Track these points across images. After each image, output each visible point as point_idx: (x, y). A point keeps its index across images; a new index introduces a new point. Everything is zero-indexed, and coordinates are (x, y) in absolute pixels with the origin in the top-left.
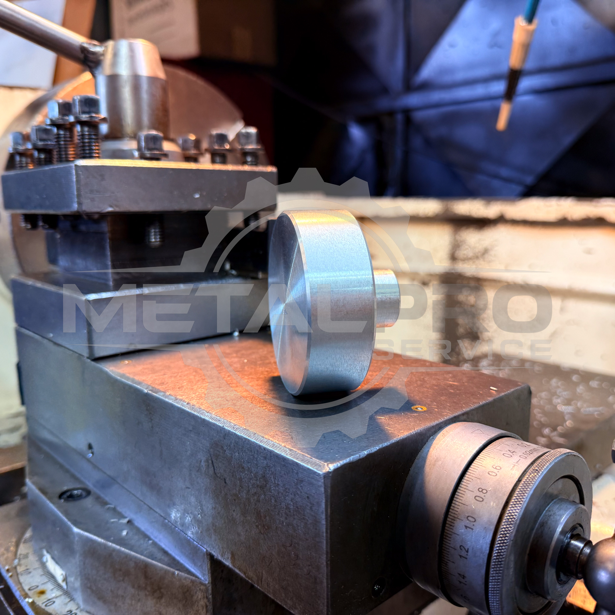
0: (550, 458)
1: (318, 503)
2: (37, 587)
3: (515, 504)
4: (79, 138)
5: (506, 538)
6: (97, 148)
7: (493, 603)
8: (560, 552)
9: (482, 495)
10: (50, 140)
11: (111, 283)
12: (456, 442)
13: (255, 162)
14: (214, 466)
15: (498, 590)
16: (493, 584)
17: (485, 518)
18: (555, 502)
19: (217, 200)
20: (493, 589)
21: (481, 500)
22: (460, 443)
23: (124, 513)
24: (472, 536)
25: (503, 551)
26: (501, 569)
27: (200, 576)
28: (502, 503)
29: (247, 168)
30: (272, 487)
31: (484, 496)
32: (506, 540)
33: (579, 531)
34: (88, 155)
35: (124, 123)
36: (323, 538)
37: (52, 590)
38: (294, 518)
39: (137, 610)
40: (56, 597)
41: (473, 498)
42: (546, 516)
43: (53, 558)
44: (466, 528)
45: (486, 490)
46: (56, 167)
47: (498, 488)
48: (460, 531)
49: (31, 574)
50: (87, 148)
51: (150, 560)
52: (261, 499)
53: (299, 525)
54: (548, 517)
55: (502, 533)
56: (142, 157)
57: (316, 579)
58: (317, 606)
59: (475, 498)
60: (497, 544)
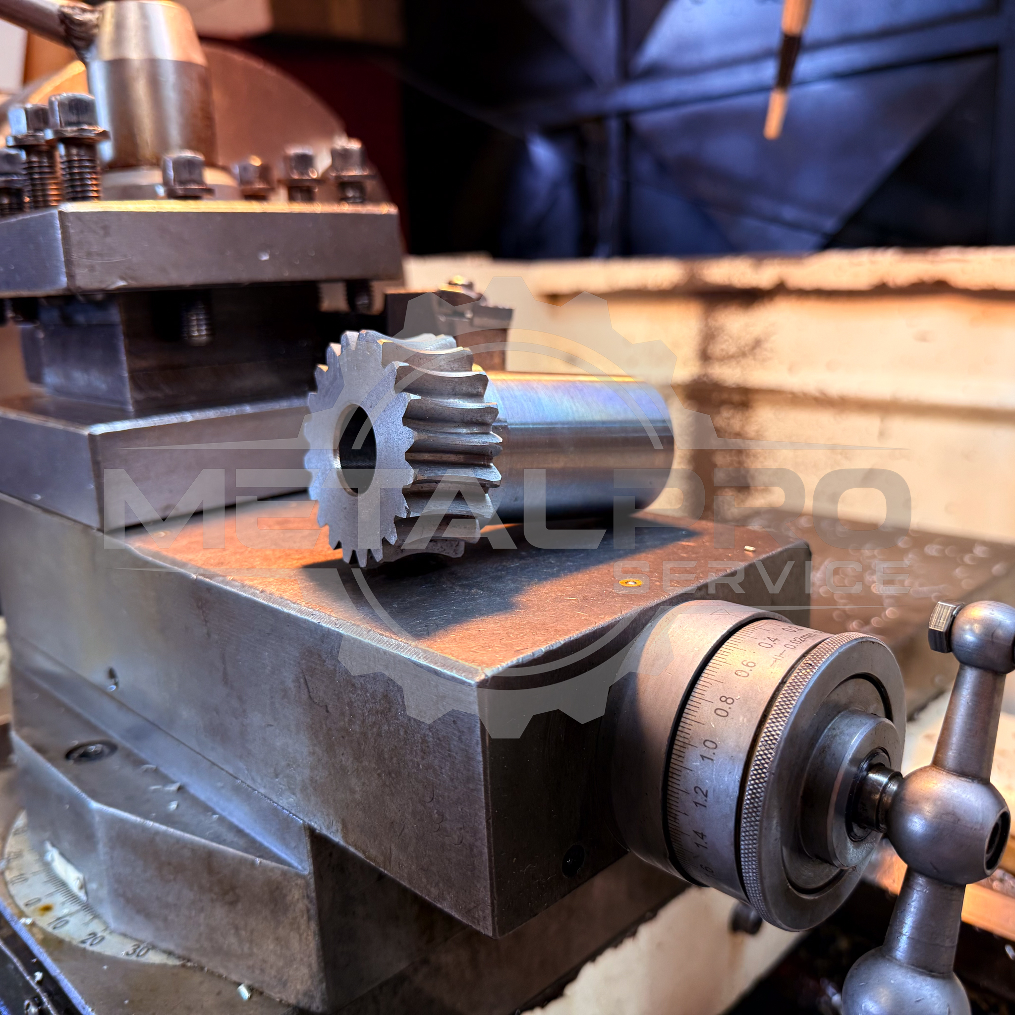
0: (832, 646)
1: (469, 728)
2: (39, 900)
3: (776, 718)
4: (63, 167)
5: (764, 770)
6: (94, 182)
7: (749, 872)
8: (852, 791)
9: (725, 706)
10: (16, 174)
11: (131, 408)
12: (687, 629)
13: (360, 198)
14: (308, 687)
15: (754, 852)
16: (746, 842)
17: (731, 743)
18: (843, 715)
19: (298, 263)
20: (746, 851)
21: (726, 714)
22: (692, 630)
23: (171, 776)
24: (713, 770)
25: (759, 790)
26: (757, 818)
27: (295, 863)
28: (757, 717)
29: (346, 208)
30: (399, 710)
31: (730, 708)
32: (764, 773)
33: (881, 758)
34: (80, 195)
35: (139, 141)
36: (479, 783)
37: (63, 903)
38: (435, 757)
39: (199, 925)
40: (71, 914)
41: (713, 713)
42: (828, 736)
43: (62, 854)
44: (703, 759)
45: (733, 699)
46: (28, 217)
47: (750, 694)
48: (694, 764)
49: (29, 882)
50: (78, 183)
51: (215, 845)
52: (383, 732)
53: (443, 766)
54: (832, 737)
55: (758, 762)
56: (172, 195)
57: (472, 850)
58: (475, 892)
59: (715, 712)
60: (750, 781)
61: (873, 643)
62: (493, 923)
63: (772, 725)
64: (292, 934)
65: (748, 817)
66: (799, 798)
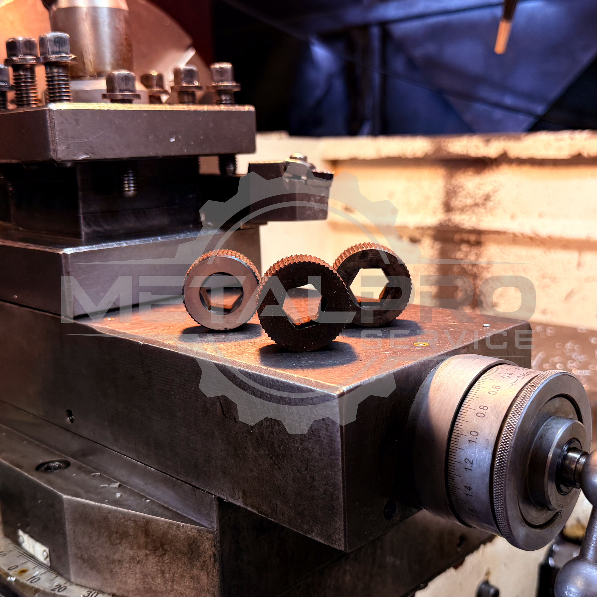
0: (545, 376)
2: (17, 567)
3: (513, 416)
5: (507, 445)
7: (498, 508)
11: (84, 239)
12: (458, 369)
14: (222, 407)
15: (502, 494)
16: (497, 489)
17: (487, 431)
18: (552, 419)
21: (483, 416)
22: (461, 369)
24: (476, 448)
25: (504, 457)
26: (504, 473)
28: (502, 416)
31: (486, 412)
32: (507, 447)
33: (575, 444)
34: (58, 99)
36: (339, 455)
37: (34, 568)
38: (309, 442)
39: (136, 573)
40: (41, 575)
41: (475, 415)
42: (544, 429)
43: (31, 536)
44: (470, 442)
45: (487, 407)
47: (498, 404)
48: (465, 445)
49: (7, 556)
50: (57, 91)
53: (314, 447)
54: (546, 430)
55: (503, 441)
57: (332, 497)
58: (334, 524)
59: (477, 415)
60: (499, 452)
61: (570, 376)
62: (345, 542)
63: (511, 419)
64: (202, 573)
65: (498, 473)
66: (527, 466)
